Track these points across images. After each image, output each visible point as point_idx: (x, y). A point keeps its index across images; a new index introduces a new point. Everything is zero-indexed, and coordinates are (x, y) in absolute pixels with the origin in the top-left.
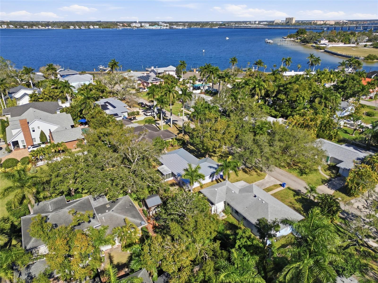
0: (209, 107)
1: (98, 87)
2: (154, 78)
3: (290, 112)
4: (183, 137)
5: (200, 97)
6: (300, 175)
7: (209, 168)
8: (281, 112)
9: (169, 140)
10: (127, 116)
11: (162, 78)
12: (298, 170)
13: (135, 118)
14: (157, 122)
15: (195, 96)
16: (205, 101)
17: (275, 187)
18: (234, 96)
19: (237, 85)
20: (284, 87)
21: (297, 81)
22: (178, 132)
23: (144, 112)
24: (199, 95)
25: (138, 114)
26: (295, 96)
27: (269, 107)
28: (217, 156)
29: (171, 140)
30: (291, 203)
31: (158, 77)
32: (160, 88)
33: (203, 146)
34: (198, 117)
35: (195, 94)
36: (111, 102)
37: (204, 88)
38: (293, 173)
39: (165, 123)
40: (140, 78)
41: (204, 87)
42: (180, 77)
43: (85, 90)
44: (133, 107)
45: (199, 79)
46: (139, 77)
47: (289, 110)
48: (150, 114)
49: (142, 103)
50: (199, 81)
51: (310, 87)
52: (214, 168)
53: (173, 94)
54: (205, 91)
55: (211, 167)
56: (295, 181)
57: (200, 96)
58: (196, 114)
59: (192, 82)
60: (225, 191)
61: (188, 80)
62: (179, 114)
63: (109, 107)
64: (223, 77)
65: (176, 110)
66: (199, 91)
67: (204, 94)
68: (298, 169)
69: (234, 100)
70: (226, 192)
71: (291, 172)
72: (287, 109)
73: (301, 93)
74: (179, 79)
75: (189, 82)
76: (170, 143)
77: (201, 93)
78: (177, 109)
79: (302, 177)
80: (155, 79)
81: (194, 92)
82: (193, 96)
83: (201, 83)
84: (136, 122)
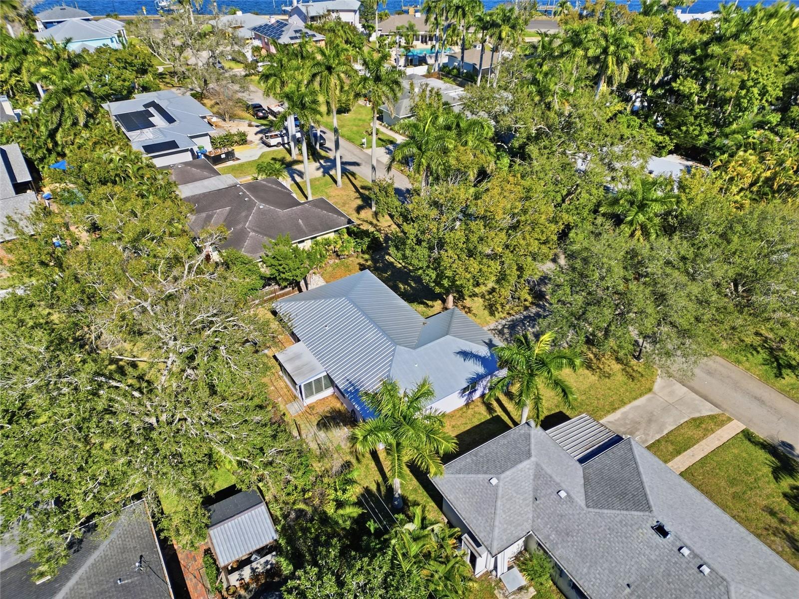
0: (458, 125)
1: (125, 55)
2: (296, 31)
3: (706, 137)
4: (375, 222)
5: (429, 89)
6: (772, 375)
7: (460, 359)
8: (677, 136)
9: (326, 236)
10: (209, 148)
11: (321, 30)
12: (763, 355)
13: (230, 155)
14: (297, 167)
15: (412, 84)
16: (443, 100)
17: (699, 433)
18: (535, 82)
19: (543, 47)
20: (694, 53)
21: (742, 31)
22: (359, 202)
23: (260, 135)
24: (424, 81)
25: (243, 140)
26: (737, 82)
27: (639, 121)
28: (483, 296)
29: (332, 236)
30: (772, 513)
31: (311, 27)
32: (303, 58)
33: (440, 276)
34: (420, 164)
35: (411, 77)
36: (163, 105)
37: (436, 60)
38: (747, 365)
39: (320, 173)
40: (260, 31)
41: (436, 57)
42: (369, 27)
43: (55, 62)
44: (232, 117)
45: (423, 33)
46: (254, 29)
47: (707, 130)
48: (279, 140)
49: (257, 108)
50: (424, 41)
51: (786, 51)
52: (476, 357)
53: (338, 75)
54: (441, 69)
55: (465, 355)
56: (760, 401)
57: (427, 85)
58: (415, 150)
59: (403, 43)
60: (528, 486)
61: (394, 39)
62: (364, 140)
63: (157, 119)
64: (494, 25)
65: (355, 128)
66: (422, 70)
67: (438, 78)
68: (763, 347)
69: (537, 99)
70: (535, 490)
71: (738, 362)
72: (700, 125)
73: (756, 72)
74: (370, 35)
75: (395, 42)
76: (332, 247)
77: (429, 75)
78: (361, 123)
79: (783, 381)
80: (298, 35)
81: (410, 71)
82: (405, 84)
83: (429, 46)
84: (233, 169)
